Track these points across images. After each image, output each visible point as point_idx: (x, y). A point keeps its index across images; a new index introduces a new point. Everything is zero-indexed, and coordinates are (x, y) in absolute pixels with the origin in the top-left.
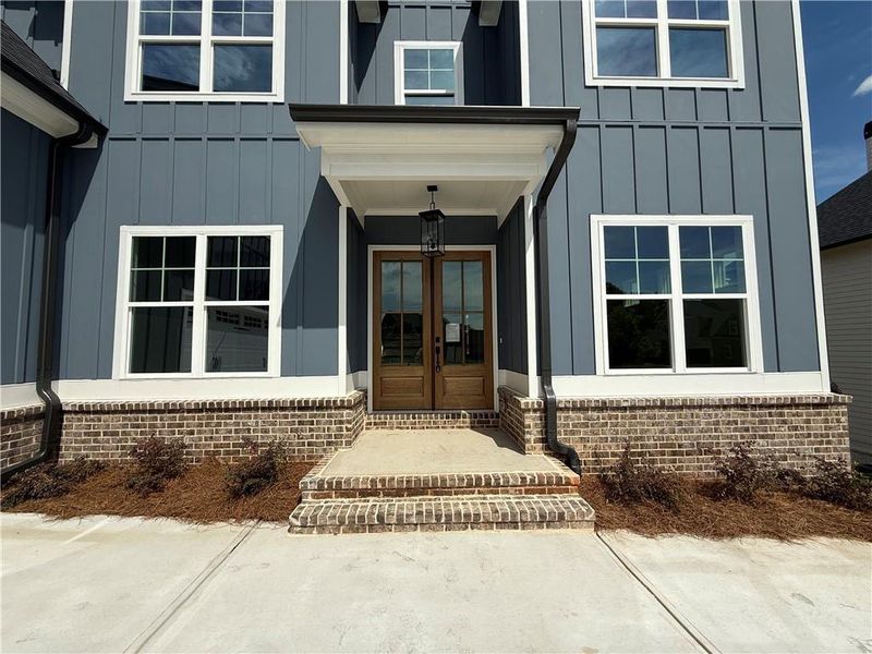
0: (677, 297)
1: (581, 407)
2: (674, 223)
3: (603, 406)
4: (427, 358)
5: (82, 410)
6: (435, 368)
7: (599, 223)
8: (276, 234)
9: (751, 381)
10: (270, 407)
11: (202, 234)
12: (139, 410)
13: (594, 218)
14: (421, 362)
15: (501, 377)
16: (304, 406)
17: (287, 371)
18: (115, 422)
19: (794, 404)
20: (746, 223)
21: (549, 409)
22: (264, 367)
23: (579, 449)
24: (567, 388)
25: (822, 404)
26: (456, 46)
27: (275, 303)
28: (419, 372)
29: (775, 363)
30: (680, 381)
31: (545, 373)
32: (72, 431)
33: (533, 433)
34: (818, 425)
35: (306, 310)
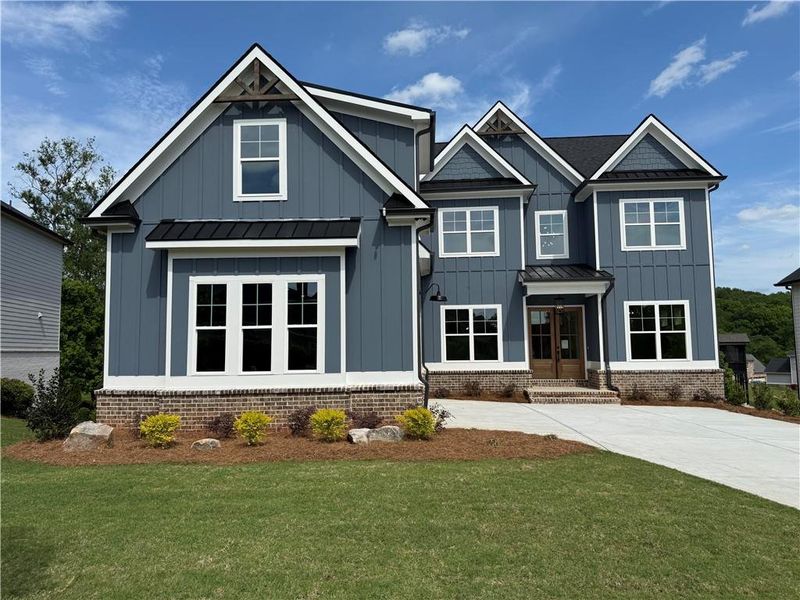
0: (658, 332)
1: (620, 373)
2: (657, 304)
3: (628, 373)
4: (553, 356)
5: (435, 373)
6: (557, 361)
7: (627, 304)
8: (499, 308)
9: (688, 364)
10: (502, 373)
11: (471, 308)
12: (455, 373)
13: (625, 302)
14: (549, 357)
15: (588, 365)
16: (514, 373)
17: (506, 359)
18: (446, 378)
19: (702, 372)
20: (686, 303)
21: (608, 373)
22: (496, 358)
23: (620, 388)
24: (615, 366)
25: (713, 372)
26: (564, 213)
27: (500, 334)
28: (550, 361)
29: (696, 357)
30: (659, 363)
31: (607, 361)
32: (432, 379)
33: (602, 382)
34: (712, 380)
35: (512, 334)
